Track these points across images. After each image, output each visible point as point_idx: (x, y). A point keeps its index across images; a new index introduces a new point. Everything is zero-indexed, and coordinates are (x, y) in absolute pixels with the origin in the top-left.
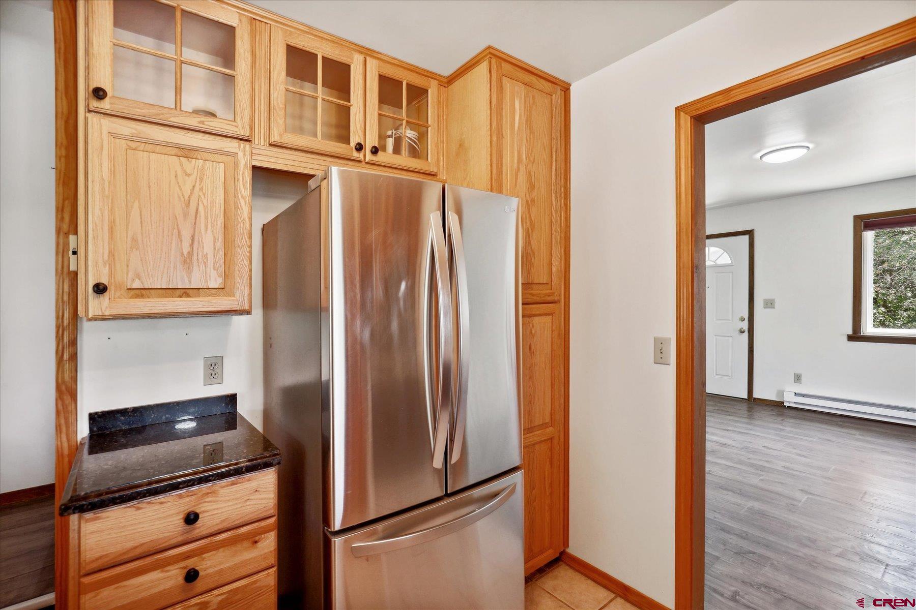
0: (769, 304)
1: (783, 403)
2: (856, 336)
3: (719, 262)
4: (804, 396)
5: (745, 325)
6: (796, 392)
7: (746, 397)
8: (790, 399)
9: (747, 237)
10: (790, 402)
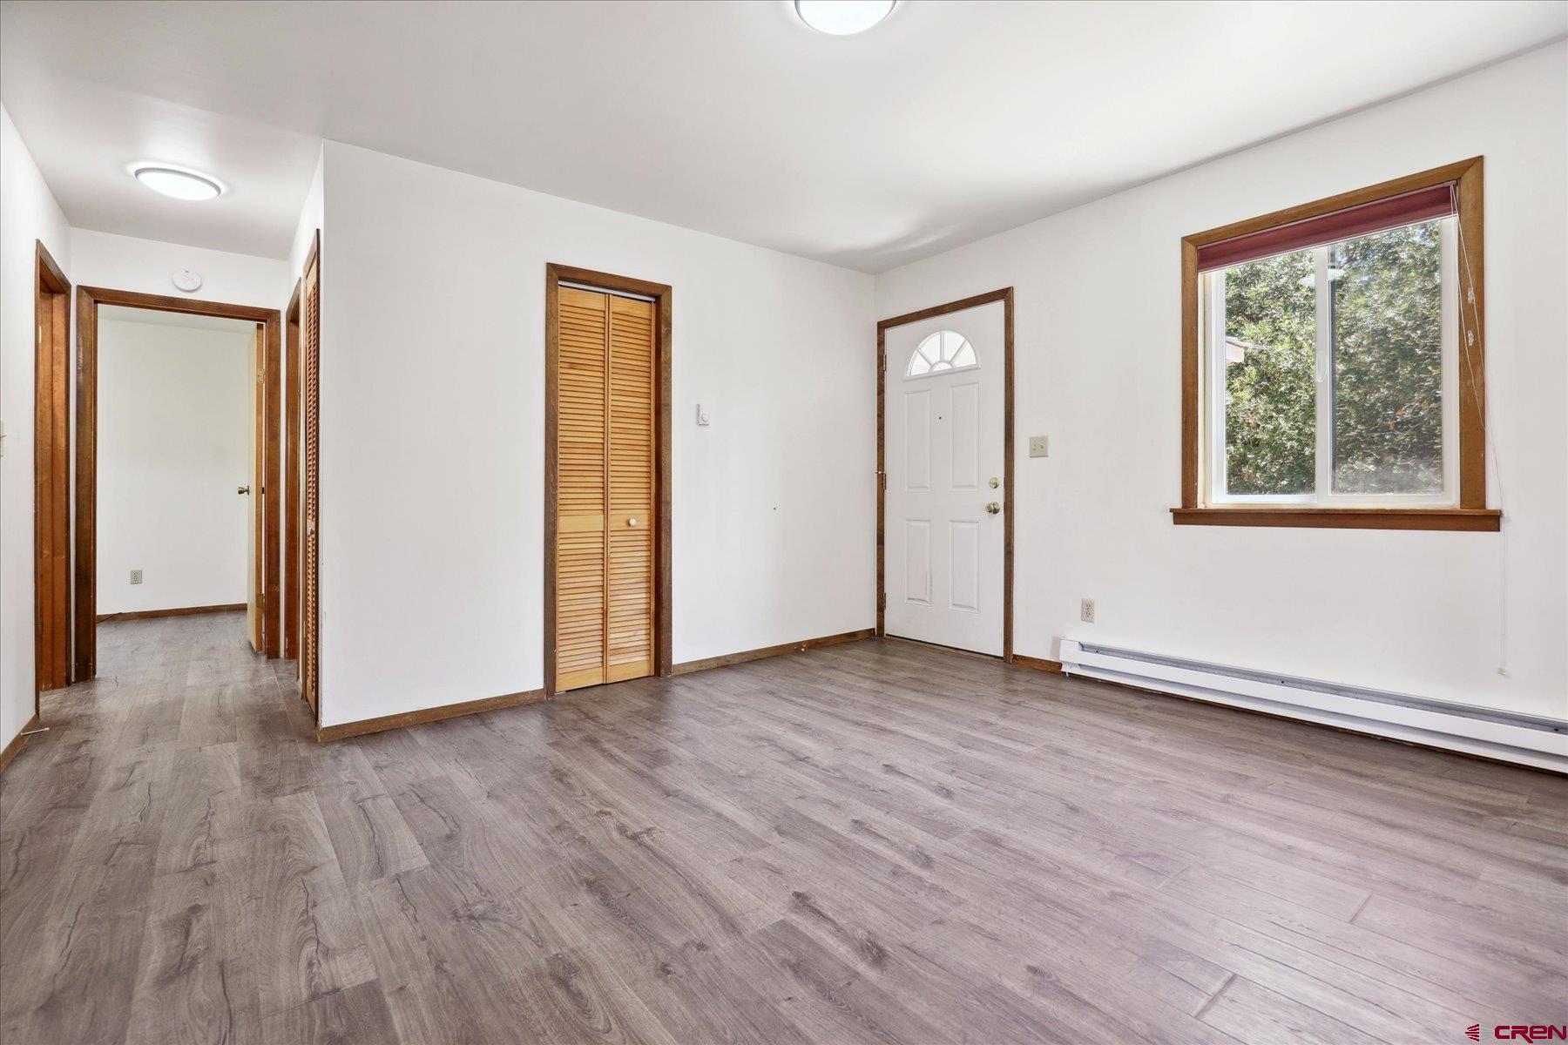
0: (1039, 448)
1: (1060, 665)
2: (1187, 514)
3: (959, 363)
4: (1098, 650)
5: (998, 497)
6: (1083, 642)
7: (1001, 654)
8: (1072, 659)
9: (1000, 305)
10: (1072, 665)
